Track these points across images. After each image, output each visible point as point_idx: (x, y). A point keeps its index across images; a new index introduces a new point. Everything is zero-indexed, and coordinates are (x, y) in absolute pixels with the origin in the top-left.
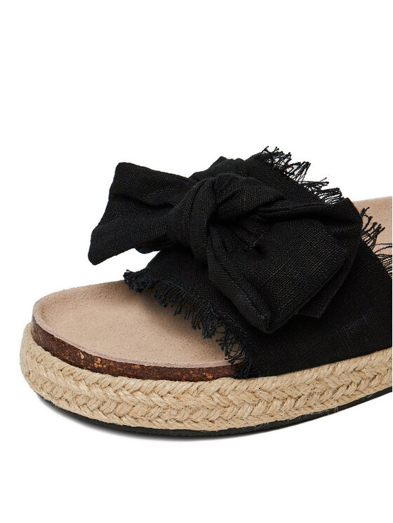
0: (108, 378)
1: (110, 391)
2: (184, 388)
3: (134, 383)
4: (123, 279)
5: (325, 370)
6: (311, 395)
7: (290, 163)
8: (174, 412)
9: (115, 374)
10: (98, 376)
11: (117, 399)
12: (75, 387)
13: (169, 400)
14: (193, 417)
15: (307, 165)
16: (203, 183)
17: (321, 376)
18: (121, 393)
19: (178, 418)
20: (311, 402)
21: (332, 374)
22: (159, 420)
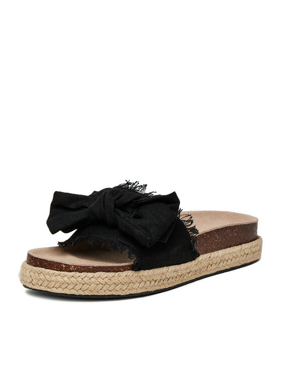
0: (78, 274)
1: (80, 279)
2: (112, 275)
3: (90, 275)
4: (58, 245)
5: (165, 269)
6: (160, 280)
7: (138, 185)
8: (108, 286)
9: (81, 272)
10: (72, 273)
11: (83, 282)
12: (62, 280)
13: (106, 280)
14: (116, 288)
15: (146, 185)
16: (106, 193)
17: (164, 272)
18: (84, 279)
19: (110, 289)
20: (160, 284)
21: (167, 271)
22: (101, 291)
